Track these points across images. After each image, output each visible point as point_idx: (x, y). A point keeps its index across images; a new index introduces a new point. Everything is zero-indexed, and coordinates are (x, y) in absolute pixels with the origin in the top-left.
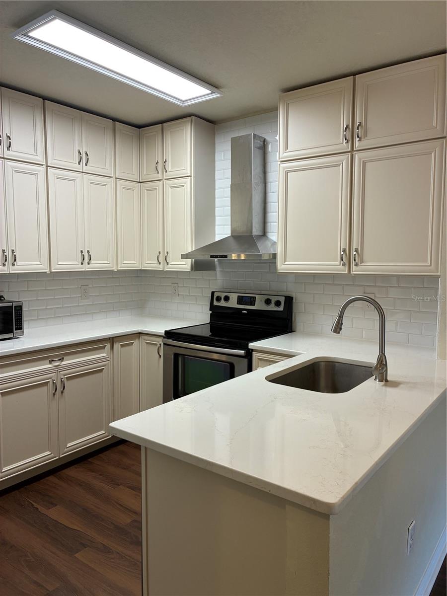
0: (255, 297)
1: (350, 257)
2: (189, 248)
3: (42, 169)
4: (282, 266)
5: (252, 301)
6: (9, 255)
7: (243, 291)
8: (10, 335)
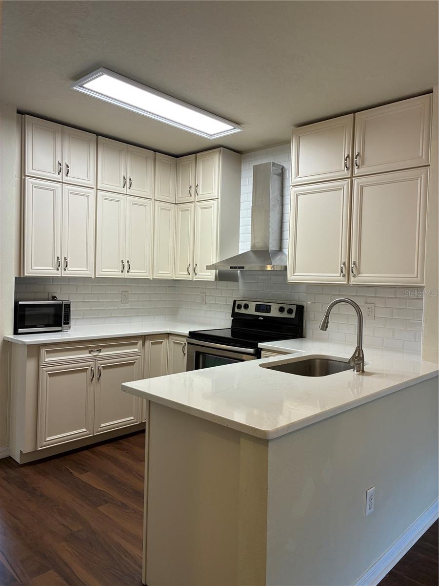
0: (271, 306)
1: (349, 269)
2: (214, 260)
3: (93, 192)
4: (291, 278)
5: (268, 309)
6: (62, 261)
7: (261, 300)
8: (59, 328)
